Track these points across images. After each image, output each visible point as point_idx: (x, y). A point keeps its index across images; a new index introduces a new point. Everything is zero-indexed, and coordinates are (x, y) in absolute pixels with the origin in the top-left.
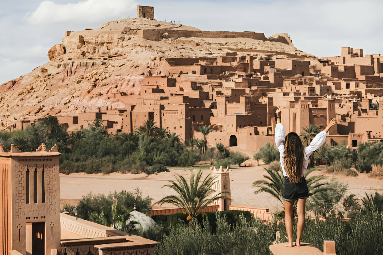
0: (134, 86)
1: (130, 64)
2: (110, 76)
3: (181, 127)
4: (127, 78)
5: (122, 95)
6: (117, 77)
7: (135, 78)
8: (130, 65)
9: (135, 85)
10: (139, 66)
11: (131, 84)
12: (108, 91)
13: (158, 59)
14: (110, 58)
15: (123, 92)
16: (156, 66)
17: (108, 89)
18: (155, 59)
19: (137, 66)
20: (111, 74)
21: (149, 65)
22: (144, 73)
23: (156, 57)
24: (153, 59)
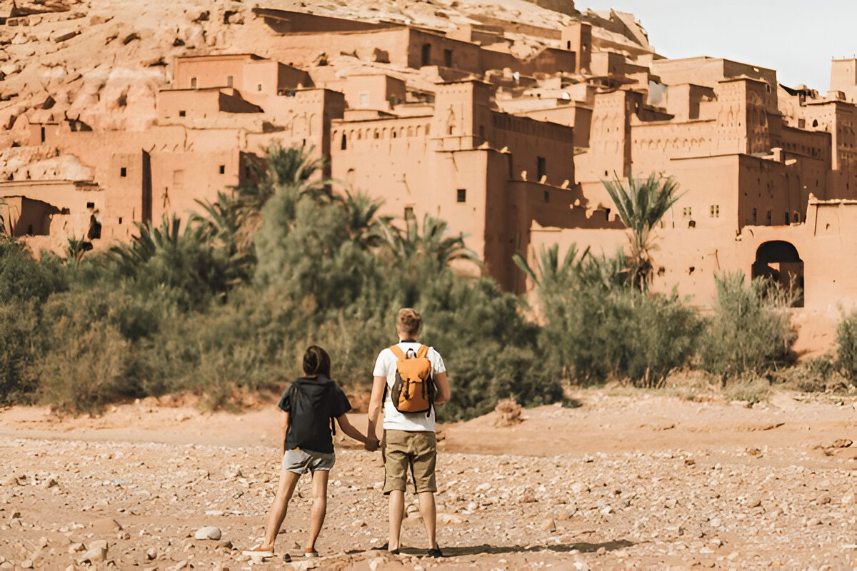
0: (122, 102)
1: (104, 30)
2: (19, 71)
3: (461, 195)
4: (93, 76)
5: (74, 130)
6: (47, 73)
7: (127, 73)
8: (103, 37)
9: (129, 100)
10: (139, 38)
11: (110, 95)
12: (13, 119)
13: (216, 17)
14: (20, 19)
15: (78, 120)
16: (210, 41)
17: (14, 112)
18: (205, 17)
19: (133, 37)
20: (22, 63)
21: (182, 36)
22: (166, 61)
23: (208, 13)
24: (198, 16)
